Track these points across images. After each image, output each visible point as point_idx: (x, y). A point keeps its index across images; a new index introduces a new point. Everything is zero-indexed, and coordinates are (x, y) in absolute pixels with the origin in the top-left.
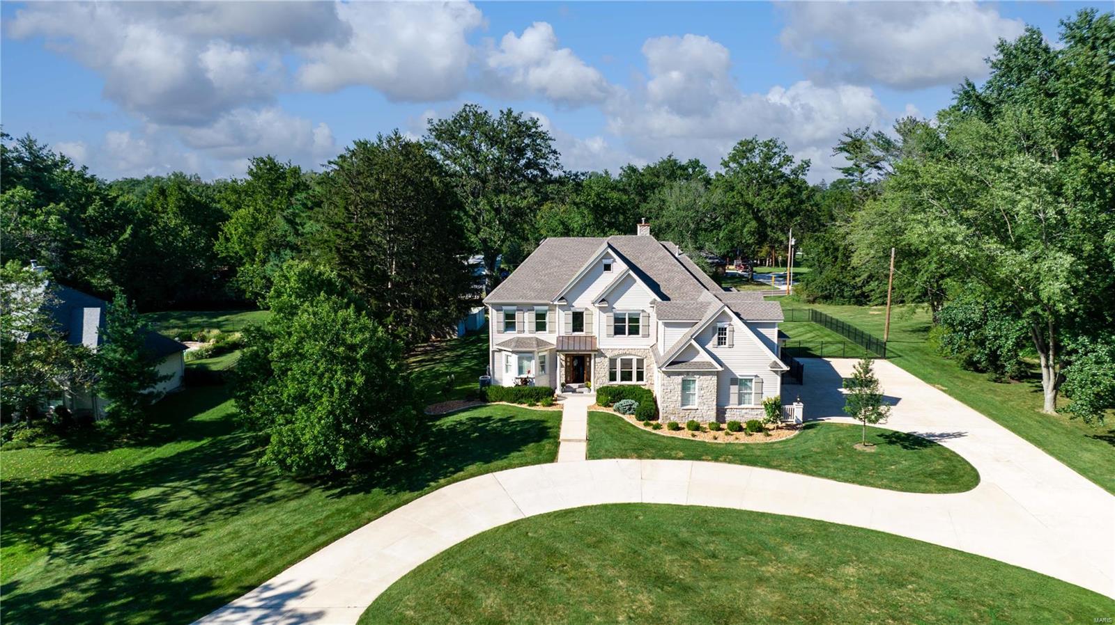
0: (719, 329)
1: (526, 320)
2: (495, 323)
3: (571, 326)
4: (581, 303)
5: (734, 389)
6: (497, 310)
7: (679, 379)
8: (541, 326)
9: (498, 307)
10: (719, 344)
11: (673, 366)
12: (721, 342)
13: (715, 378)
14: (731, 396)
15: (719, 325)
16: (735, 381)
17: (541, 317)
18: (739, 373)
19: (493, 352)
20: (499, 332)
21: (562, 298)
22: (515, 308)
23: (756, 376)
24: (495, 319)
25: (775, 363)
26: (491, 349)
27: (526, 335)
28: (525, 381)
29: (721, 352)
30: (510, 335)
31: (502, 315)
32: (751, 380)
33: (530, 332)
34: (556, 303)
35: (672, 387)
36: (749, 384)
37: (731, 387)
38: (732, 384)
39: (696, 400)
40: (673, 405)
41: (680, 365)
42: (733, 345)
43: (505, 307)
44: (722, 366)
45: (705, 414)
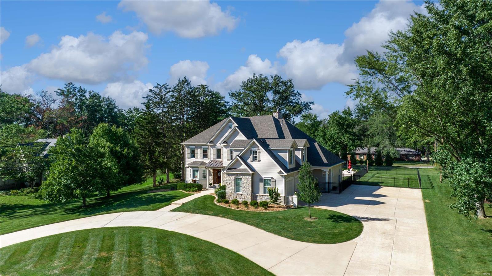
0: (254, 152)
1: (199, 152)
2: (187, 154)
3: (216, 156)
4: (219, 145)
5: (261, 185)
6: (188, 148)
7: (233, 177)
8: (205, 156)
9: (188, 146)
10: (254, 160)
11: (230, 170)
12: (255, 159)
13: (250, 178)
14: (260, 188)
15: (253, 149)
16: (261, 180)
17: (205, 151)
18: (264, 175)
19: (186, 167)
20: (188, 158)
21: (211, 142)
22: (194, 147)
23: (272, 178)
24: (187, 151)
25: (281, 171)
26: (185, 166)
27: (199, 160)
28: (194, 181)
29: (254, 164)
30: (193, 160)
31: (189, 150)
32: (270, 180)
33: (201, 159)
34: (208, 144)
35: (230, 182)
36: (269, 182)
37: (260, 183)
38: (260, 182)
39: (242, 189)
40: (231, 191)
41: (233, 170)
42: (260, 160)
43: (191, 147)
44: (254, 171)
45: (245, 197)
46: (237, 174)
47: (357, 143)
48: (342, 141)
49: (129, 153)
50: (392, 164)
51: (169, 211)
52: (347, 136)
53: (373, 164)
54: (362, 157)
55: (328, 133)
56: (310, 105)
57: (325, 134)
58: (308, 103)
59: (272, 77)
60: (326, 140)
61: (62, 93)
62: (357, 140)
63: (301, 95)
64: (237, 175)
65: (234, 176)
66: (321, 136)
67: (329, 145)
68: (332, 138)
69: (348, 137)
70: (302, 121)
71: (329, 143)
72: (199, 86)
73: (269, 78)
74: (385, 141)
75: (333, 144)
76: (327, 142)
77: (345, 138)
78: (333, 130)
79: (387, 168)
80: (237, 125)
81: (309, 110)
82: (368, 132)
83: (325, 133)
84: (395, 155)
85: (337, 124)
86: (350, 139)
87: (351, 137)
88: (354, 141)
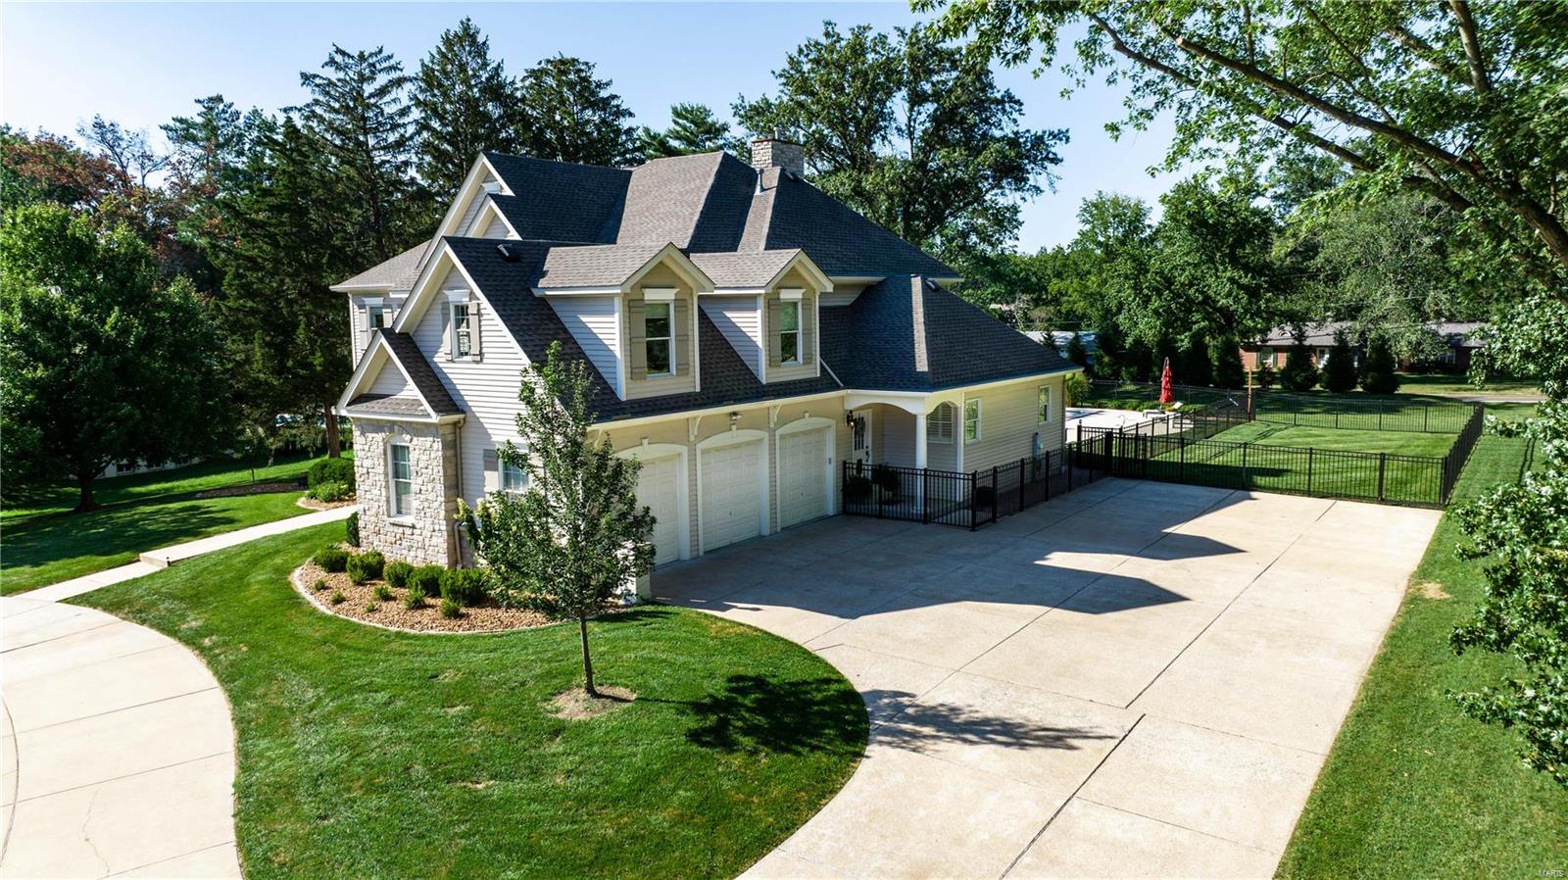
0: (456, 308)
2: (357, 335)
6: (360, 307)
9: (359, 298)
10: (459, 353)
11: (360, 406)
12: (464, 346)
13: (439, 444)
15: (452, 297)
16: (492, 457)
18: (501, 434)
22: (381, 301)
24: (357, 321)
29: (461, 375)
31: (366, 316)
35: (370, 462)
38: (487, 469)
39: (414, 502)
40: (374, 511)
41: (374, 403)
42: (481, 354)
43: (370, 301)
44: (463, 412)
45: (427, 543)
46: (390, 426)
47: (1268, 301)
48: (1211, 293)
49: (124, 331)
50: (1396, 386)
51: (60, 601)
52: (1229, 274)
53: (1314, 385)
54: (1270, 361)
55: (1154, 264)
56: (1052, 142)
57: (1141, 268)
58: (1042, 137)
59: (903, 34)
60: (1146, 291)
61: (183, 132)
62: (1267, 290)
63: (1021, 104)
64: (392, 430)
65: (379, 437)
66: (1127, 277)
67: (1156, 312)
68: (1169, 282)
69: (1232, 280)
70: (1088, 227)
71: (1155, 303)
72: (548, 61)
73: (894, 40)
74: (1385, 294)
75: (1174, 306)
76: (1147, 300)
77: (1221, 285)
78: (1178, 254)
79: (1371, 401)
80: (508, 192)
81: (1050, 166)
82: (1319, 260)
83: (1141, 263)
84: (1422, 351)
85: (1192, 229)
86: (1241, 287)
87: (1244, 281)
88: (1254, 293)
